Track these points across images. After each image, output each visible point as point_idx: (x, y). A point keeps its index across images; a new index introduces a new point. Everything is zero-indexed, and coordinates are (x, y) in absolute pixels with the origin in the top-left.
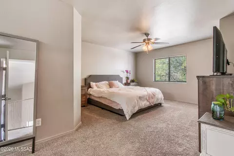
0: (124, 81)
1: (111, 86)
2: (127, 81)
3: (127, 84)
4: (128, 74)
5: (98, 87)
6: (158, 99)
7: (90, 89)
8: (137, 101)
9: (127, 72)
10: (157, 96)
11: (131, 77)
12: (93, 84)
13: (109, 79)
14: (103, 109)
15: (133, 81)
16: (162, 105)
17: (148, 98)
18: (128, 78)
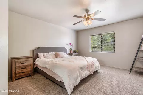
0: (68, 52)
1: (57, 56)
2: (70, 52)
3: (70, 54)
4: (72, 46)
5: (45, 57)
6: (96, 67)
7: (37, 59)
8: (79, 72)
9: (70, 44)
10: (95, 64)
11: (74, 49)
12: (41, 55)
13: (56, 50)
14: (47, 78)
15: (75, 52)
16: (98, 71)
17: (88, 68)
18: (71, 49)
